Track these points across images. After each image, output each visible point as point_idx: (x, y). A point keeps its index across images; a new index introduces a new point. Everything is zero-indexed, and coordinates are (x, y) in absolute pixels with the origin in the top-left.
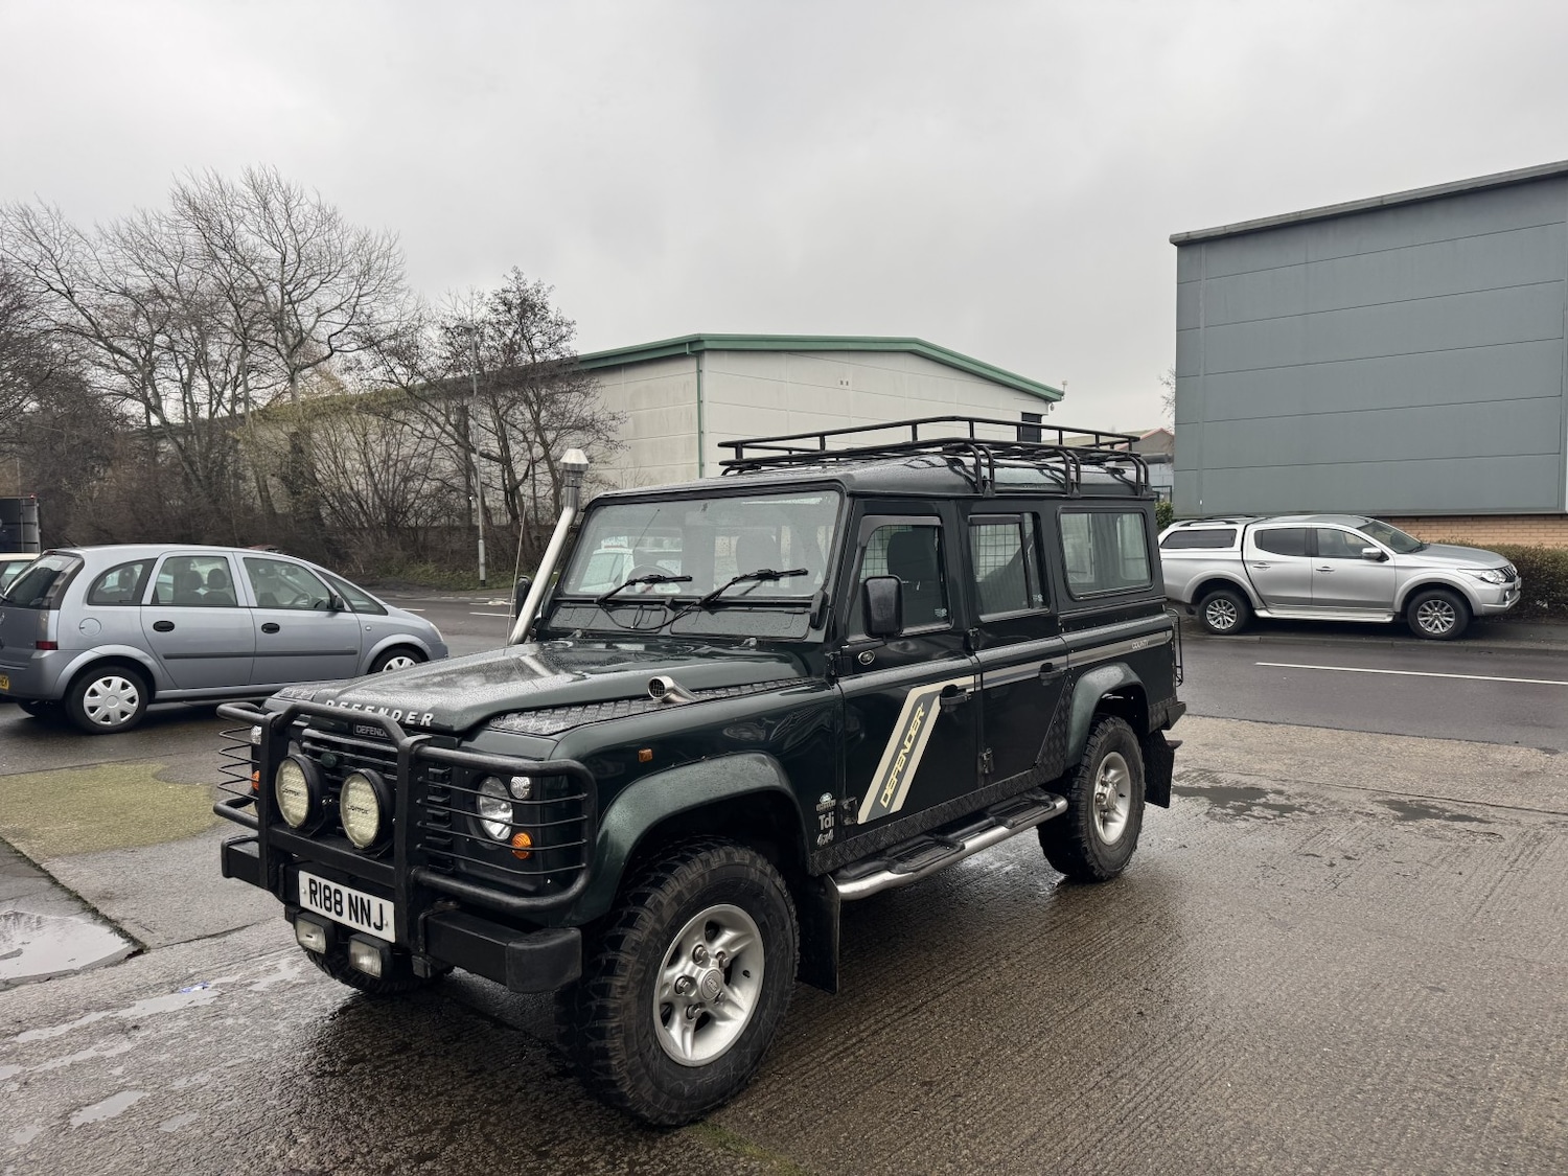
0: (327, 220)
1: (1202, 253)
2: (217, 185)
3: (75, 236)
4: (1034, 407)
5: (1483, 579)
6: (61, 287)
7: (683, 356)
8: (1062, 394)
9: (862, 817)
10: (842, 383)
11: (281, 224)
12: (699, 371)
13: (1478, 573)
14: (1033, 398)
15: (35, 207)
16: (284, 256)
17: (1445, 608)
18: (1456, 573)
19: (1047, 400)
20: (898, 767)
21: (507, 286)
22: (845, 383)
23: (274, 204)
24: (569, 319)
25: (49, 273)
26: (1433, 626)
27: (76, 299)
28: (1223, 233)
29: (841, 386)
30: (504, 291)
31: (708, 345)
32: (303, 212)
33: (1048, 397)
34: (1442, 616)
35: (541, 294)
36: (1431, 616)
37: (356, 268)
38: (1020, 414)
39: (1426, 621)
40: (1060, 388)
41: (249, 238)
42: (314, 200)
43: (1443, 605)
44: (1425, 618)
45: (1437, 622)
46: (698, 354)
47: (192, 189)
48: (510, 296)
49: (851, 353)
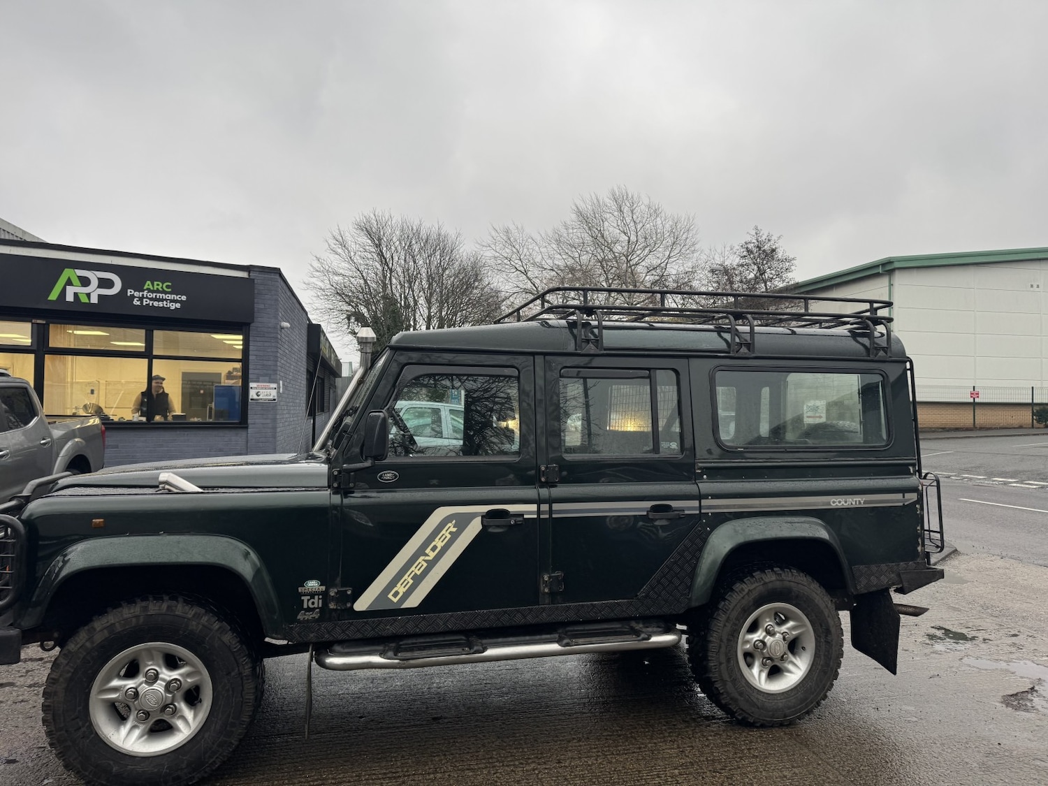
0: (656, 213)
2: (595, 201)
3: (530, 240)
6: (522, 269)
7: (877, 275)
9: (362, 604)
10: (1032, 286)
11: (628, 220)
12: (891, 285)
15: (512, 227)
16: (629, 238)
20: (416, 570)
21: (748, 239)
22: (1035, 286)
23: (626, 209)
24: (791, 257)
25: (516, 261)
27: (529, 275)
29: (1032, 289)
30: (746, 243)
31: (897, 265)
32: (641, 209)
35: (772, 242)
37: (670, 240)
41: (611, 229)
42: (646, 202)
46: (890, 272)
47: (582, 206)
48: (750, 246)
49: (1042, 261)
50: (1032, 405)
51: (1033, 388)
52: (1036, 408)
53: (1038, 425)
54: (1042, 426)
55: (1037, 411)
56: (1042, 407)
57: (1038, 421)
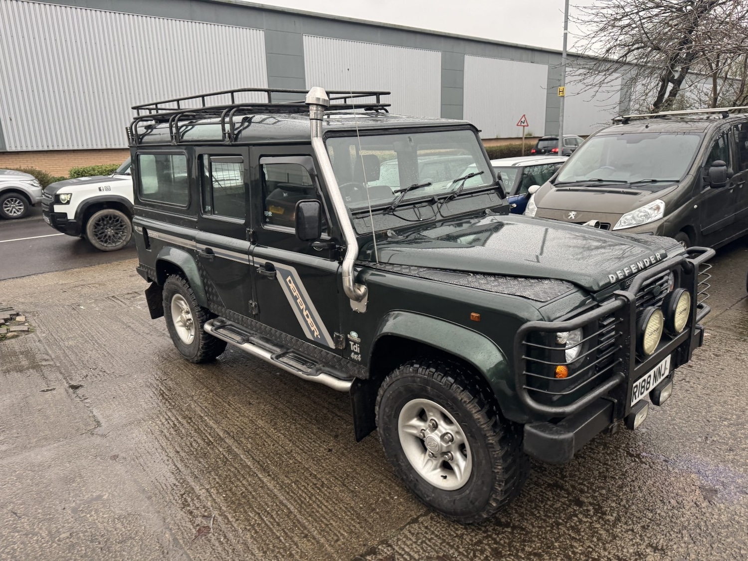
5: (32, 185)
13: (29, 182)
17: (18, 202)
18: (19, 182)
26: (13, 212)
34: (17, 206)
36: (10, 207)
39: (8, 210)
43: (16, 201)
44: (7, 209)
45: (14, 210)
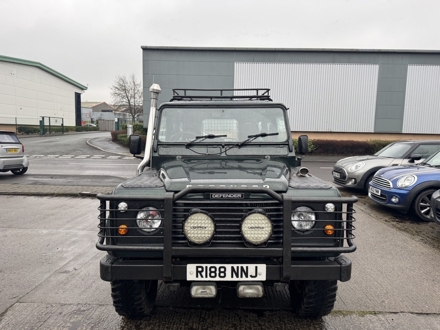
1: (150, 53)
4: (79, 91)
8: (87, 88)
14: (79, 88)
19: (82, 89)
28: (156, 48)
29: (11, 75)
33: (83, 88)
38: (74, 93)
40: (86, 86)
49: (15, 64)
50: (16, 125)
51: (16, 118)
52: (18, 126)
53: (19, 134)
54: (21, 134)
55: (18, 128)
56: (20, 126)
57: (19, 132)
